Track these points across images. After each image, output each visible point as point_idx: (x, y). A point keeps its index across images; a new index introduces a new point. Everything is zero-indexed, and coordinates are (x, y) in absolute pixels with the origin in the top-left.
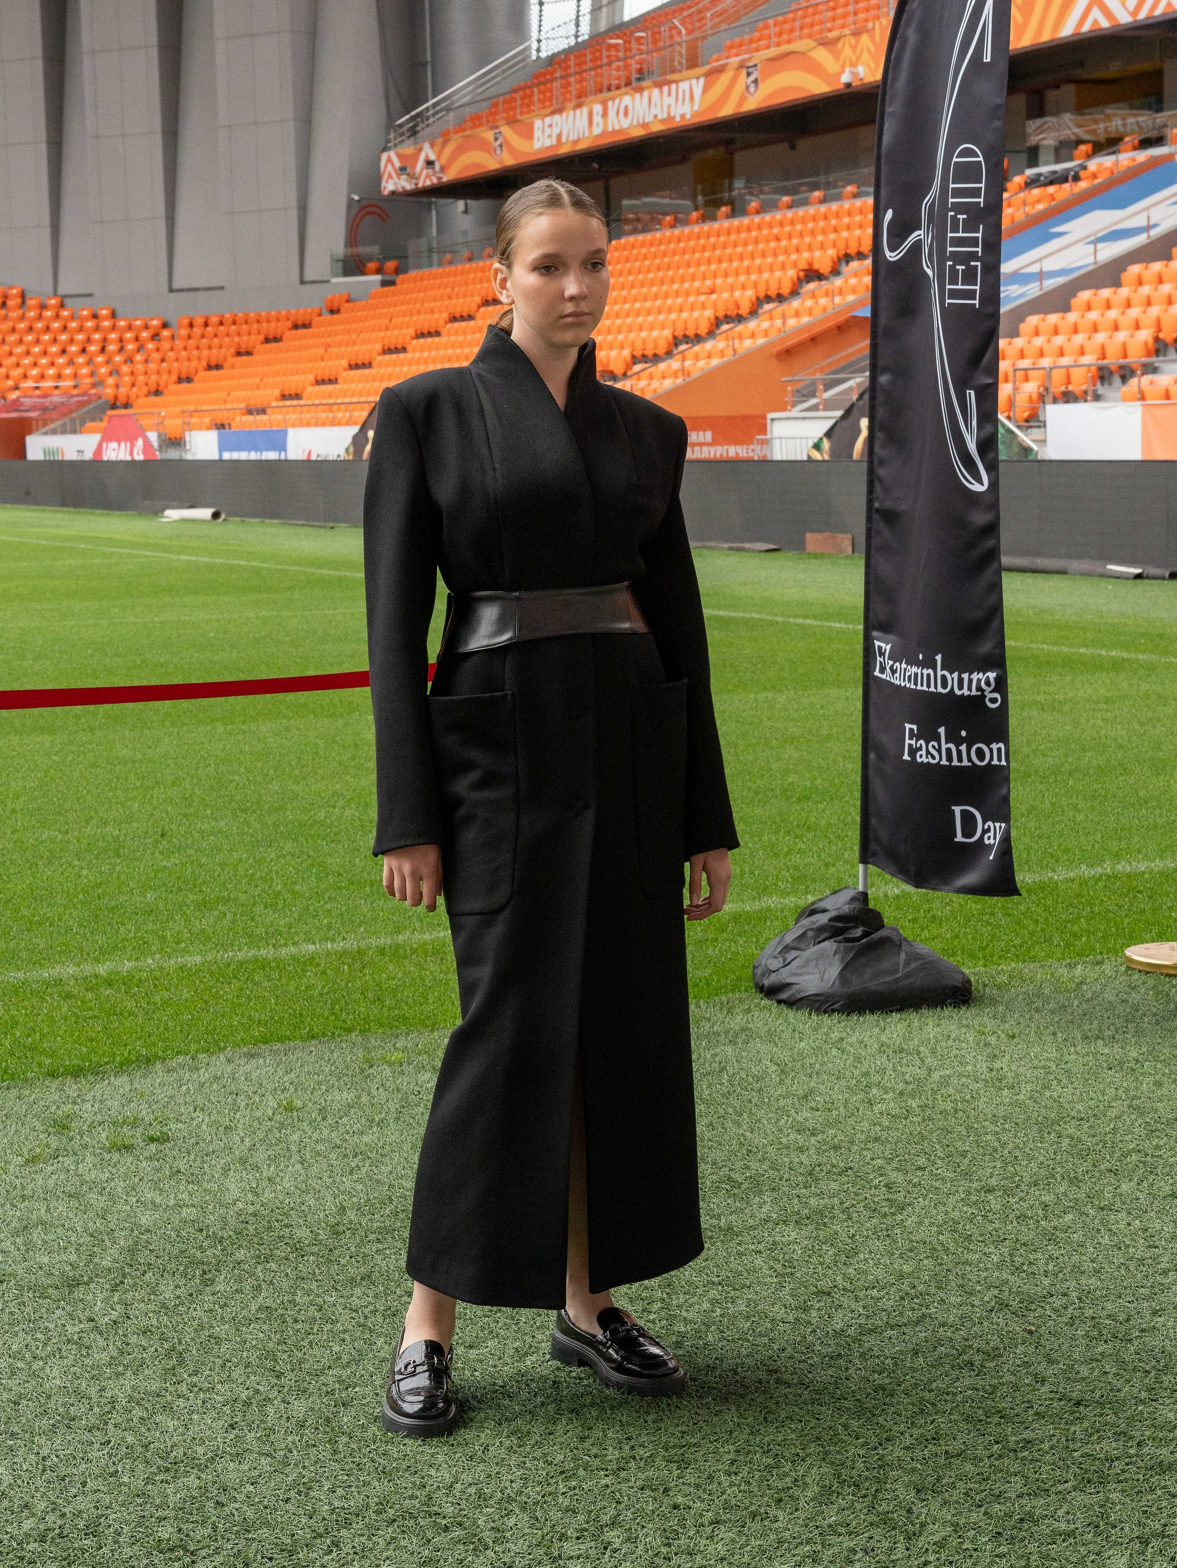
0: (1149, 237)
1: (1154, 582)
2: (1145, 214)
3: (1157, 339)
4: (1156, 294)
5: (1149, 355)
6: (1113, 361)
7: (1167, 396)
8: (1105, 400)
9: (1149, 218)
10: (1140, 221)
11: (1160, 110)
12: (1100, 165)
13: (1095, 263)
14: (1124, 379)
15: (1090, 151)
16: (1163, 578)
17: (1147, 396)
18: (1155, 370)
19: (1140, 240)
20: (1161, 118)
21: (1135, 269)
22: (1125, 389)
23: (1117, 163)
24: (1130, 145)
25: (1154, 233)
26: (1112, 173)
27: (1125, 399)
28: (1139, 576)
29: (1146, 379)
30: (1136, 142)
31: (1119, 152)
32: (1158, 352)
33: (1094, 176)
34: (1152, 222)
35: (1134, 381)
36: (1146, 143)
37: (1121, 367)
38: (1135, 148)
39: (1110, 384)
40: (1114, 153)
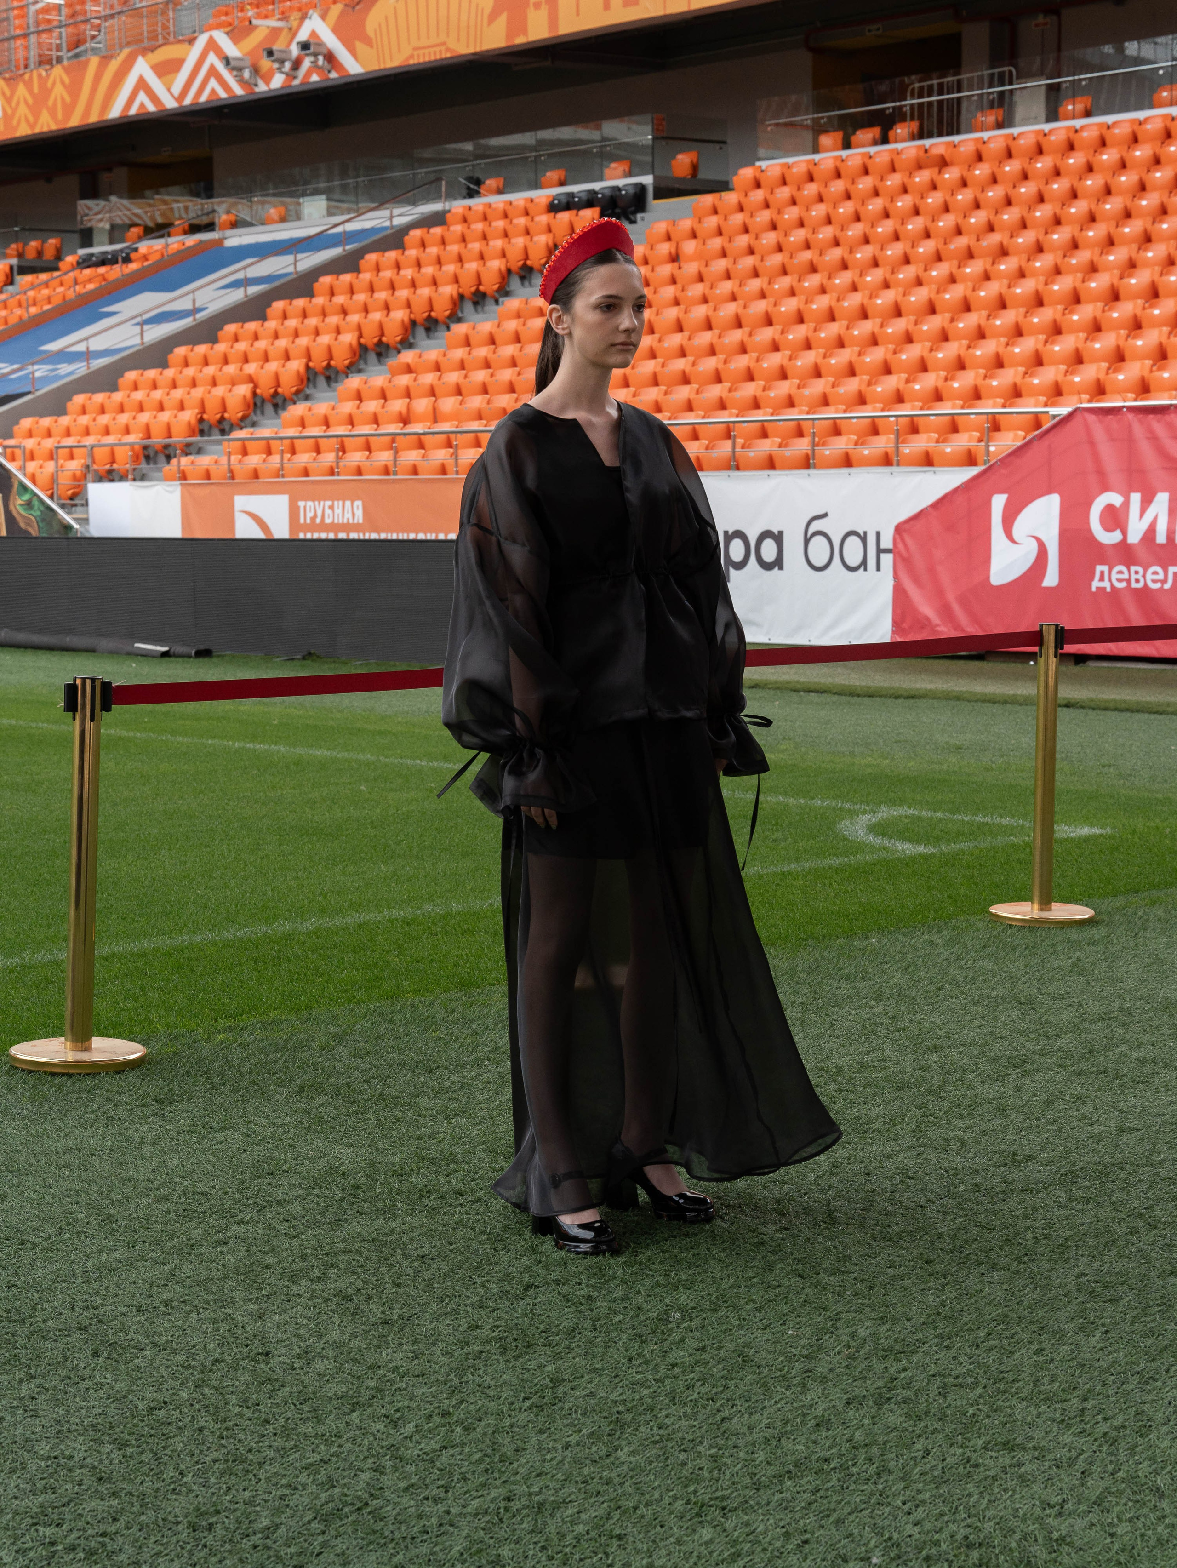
0: (195, 320)
1: (180, 660)
2: (191, 296)
3: (201, 420)
4: (201, 375)
5: (193, 434)
6: (157, 440)
7: (208, 476)
8: (150, 480)
9: (194, 301)
10: (185, 304)
11: (210, 196)
12: (151, 247)
13: (143, 343)
14: (169, 458)
15: (141, 233)
16: (189, 656)
17: (188, 476)
18: (199, 451)
19: (187, 322)
20: (208, 204)
21: (181, 351)
22: (167, 468)
23: (167, 245)
24: (180, 229)
25: (200, 316)
26: (163, 255)
27: (167, 478)
28: (165, 654)
29: (185, 461)
30: (186, 225)
31: (169, 235)
32: (202, 433)
33: (145, 258)
34: (197, 305)
35: (174, 461)
36: (194, 229)
37: (166, 446)
38: (185, 233)
39: (155, 463)
40: (162, 236)
